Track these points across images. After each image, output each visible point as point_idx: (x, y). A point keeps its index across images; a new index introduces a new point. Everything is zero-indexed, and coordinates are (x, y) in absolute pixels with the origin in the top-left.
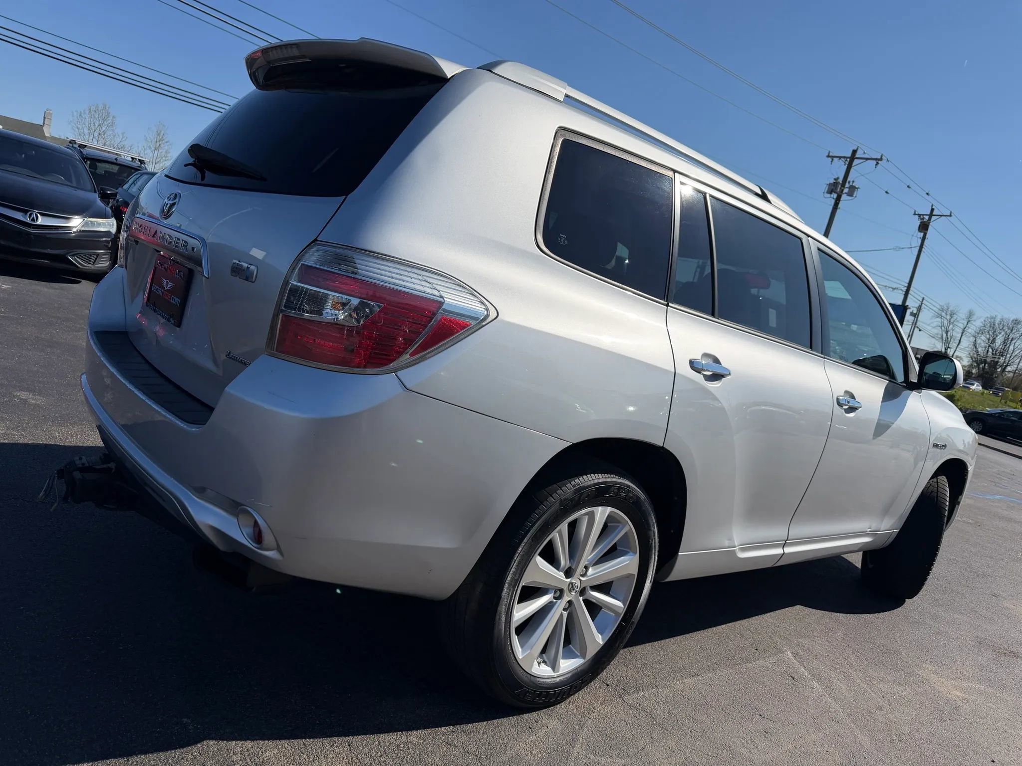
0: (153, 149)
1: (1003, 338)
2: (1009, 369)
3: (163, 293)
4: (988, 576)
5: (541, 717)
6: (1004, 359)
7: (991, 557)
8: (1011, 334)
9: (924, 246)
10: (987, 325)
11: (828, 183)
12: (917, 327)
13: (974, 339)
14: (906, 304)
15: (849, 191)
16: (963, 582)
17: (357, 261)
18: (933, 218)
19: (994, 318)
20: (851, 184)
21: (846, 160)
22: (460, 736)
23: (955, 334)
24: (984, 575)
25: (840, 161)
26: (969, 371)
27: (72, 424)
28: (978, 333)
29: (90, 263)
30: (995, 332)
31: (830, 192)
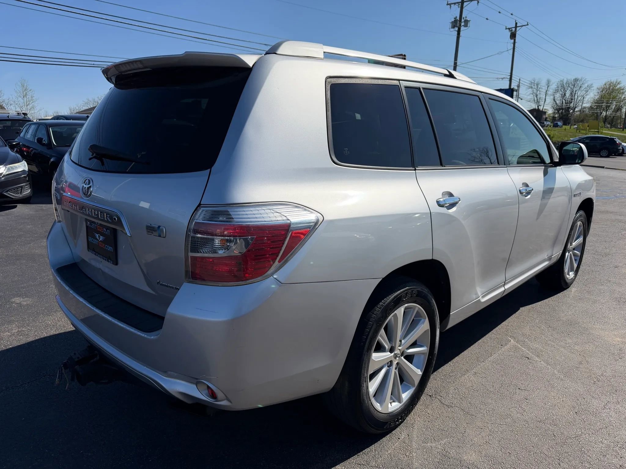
0: (22, 97)
1: (570, 91)
2: (576, 109)
3: (98, 243)
4: (608, 254)
5: (402, 430)
6: (573, 104)
7: (605, 242)
8: (574, 88)
9: (515, 48)
10: (559, 86)
11: (451, 22)
12: (520, 98)
13: (553, 96)
14: (512, 87)
15: (465, 24)
16: (596, 263)
17: (231, 213)
18: (518, 29)
19: (562, 81)
20: (465, 19)
21: (459, 4)
22: (363, 457)
23: (541, 96)
24: (606, 255)
25: (456, 5)
26: (554, 116)
27: (55, 312)
28: (555, 93)
29: (18, 194)
30: (564, 89)
31: (453, 27)
